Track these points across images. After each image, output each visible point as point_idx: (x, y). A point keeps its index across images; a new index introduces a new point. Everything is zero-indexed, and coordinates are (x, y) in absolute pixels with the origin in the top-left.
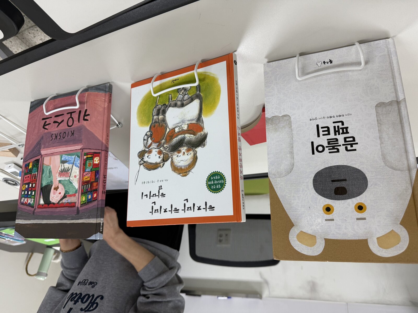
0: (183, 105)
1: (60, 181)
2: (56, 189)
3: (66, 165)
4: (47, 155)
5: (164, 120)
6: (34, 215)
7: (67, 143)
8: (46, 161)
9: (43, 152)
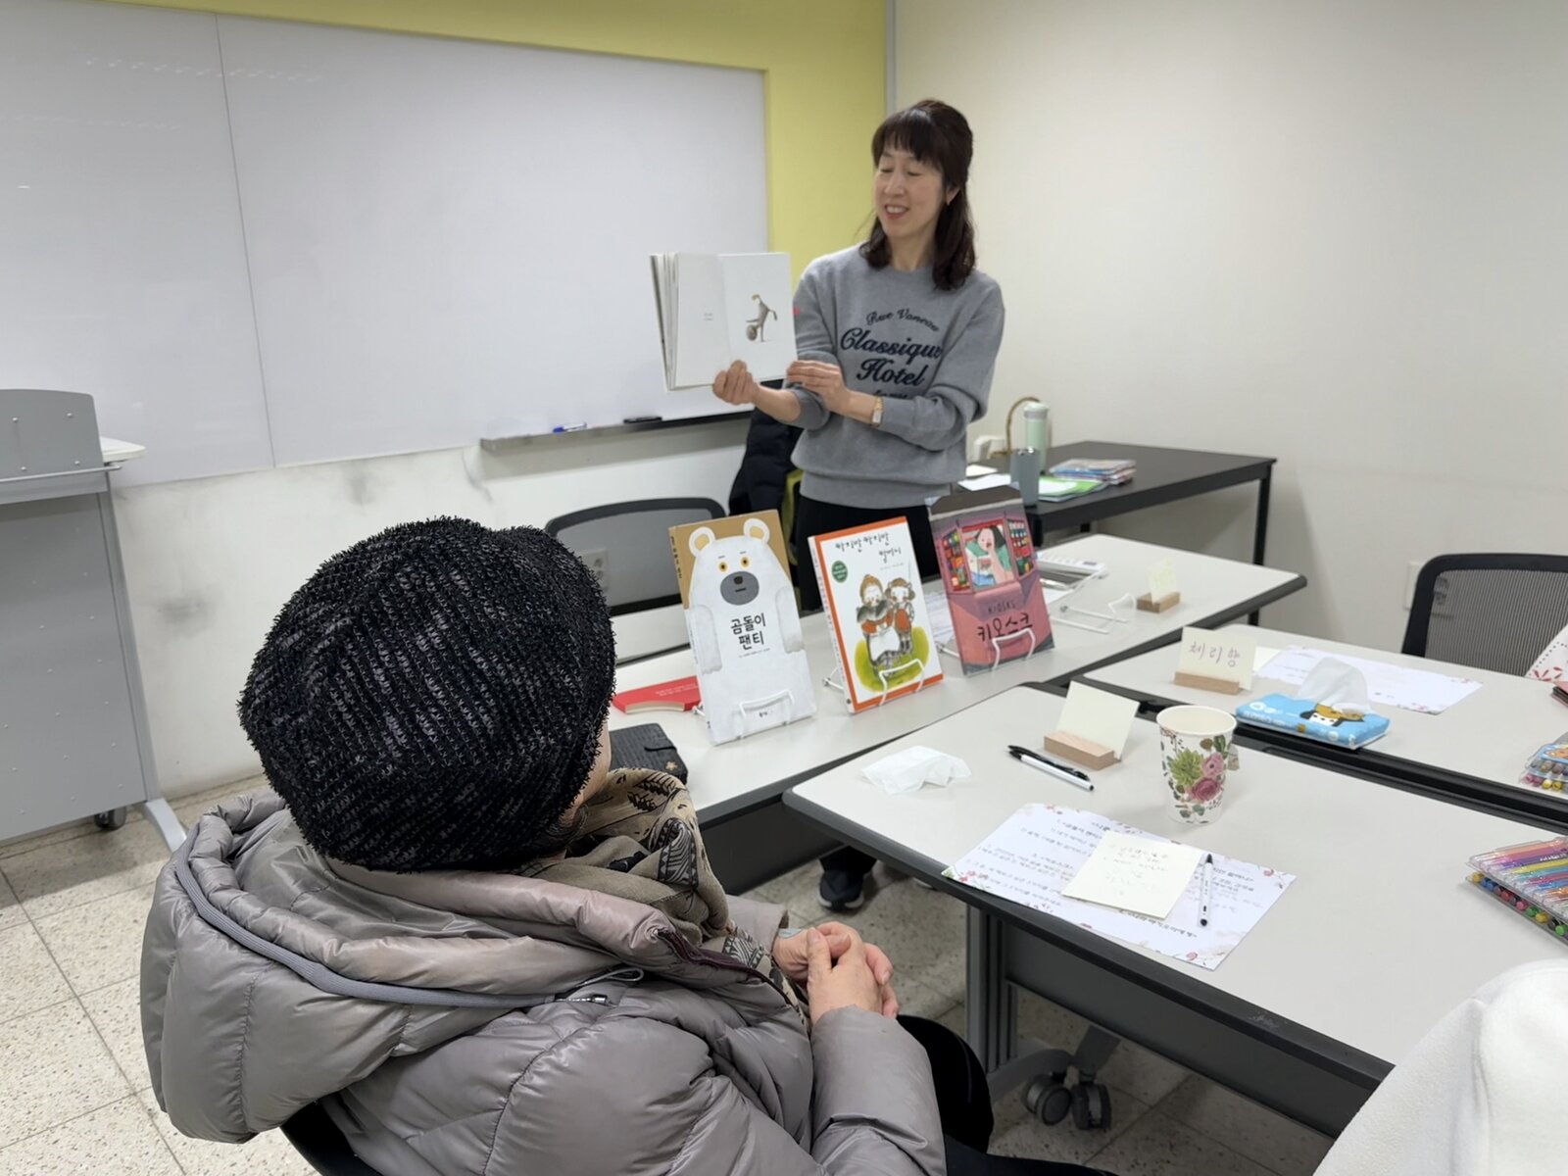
0: (886, 653)
1: (987, 553)
2: (989, 545)
3: (985, 573)
4: (1013, 582)
5: (900, 635)
6: (1004, 511)
7: (993, 598)
8: (1011, 576)
9: (1017, 585)
